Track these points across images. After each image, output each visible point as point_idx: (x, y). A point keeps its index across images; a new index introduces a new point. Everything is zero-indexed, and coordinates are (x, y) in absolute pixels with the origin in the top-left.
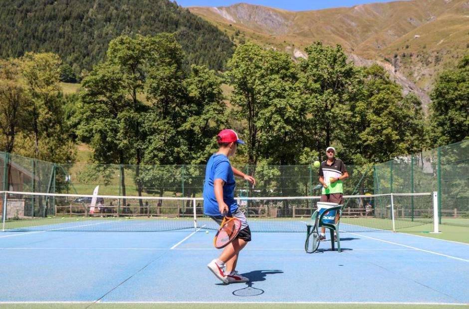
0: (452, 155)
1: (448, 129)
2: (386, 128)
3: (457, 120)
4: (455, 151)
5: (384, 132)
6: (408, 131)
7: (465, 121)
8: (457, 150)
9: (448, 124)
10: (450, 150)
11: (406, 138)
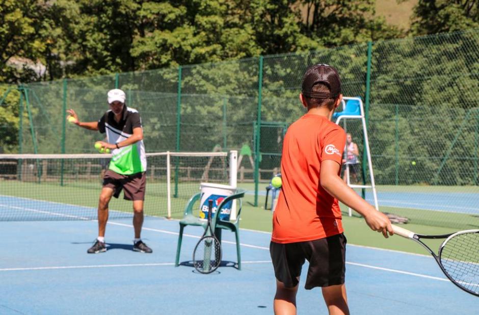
0: (113, 68)
1: (108, 20)
2: (13, 10)
3: (126, 6)
4: (118, 60)
5: (9, 17)
6: (46, 19)
7: (139, 9)
8: (121, 59)
9: (110, 12)
10: (109, 58)
11: (42, 32)
